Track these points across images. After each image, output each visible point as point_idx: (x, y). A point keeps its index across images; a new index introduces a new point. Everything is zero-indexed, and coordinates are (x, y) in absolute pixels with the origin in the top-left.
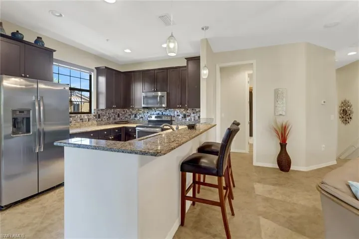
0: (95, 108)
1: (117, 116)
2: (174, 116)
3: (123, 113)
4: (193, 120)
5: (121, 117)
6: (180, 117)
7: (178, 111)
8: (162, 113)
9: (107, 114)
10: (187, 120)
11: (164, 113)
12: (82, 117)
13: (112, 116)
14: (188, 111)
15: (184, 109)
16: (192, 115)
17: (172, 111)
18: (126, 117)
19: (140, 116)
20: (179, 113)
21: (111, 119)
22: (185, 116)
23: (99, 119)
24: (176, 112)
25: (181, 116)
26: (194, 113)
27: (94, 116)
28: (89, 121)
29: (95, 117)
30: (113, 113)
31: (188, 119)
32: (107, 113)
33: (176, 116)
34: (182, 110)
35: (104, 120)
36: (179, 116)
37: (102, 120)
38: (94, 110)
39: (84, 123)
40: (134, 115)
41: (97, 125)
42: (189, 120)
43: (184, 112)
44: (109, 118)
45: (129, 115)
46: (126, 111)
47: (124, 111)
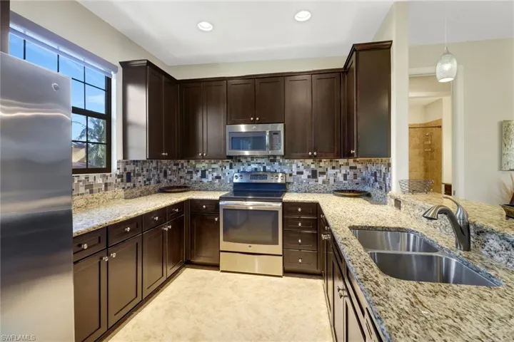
0: (121, 158)
1: (162, 174)
2: (291, 175)
3: (175, 168)
4: (332, 182)
5: (170, 177)
6: (304, 177)
7: (300, 164)
8: (264, 168)
9: (145, 173)
10: (320, 182)
11: (268, 168)
12: (91, 180)
13: (154, 175)
14: (322, 164)
15: (311, 161)
16: (331, 171)
17: (284, 164)
18: (181, 177)
19: (215, 174)
20: (302, 169)
21: (152, 182)
22: (314, 175)
23: (128, 184)
24: (294, 167)
25: (307, 173)
26: (334, 168)
27: (119, 176)
28: (106, 189)
29: (119, 180)
30: (155, 168)
31: (321, 179)
32: (145, 169)
33: (294, 174)
34: (309, 161)
35: (138, 184)
36: (302, 173)
37: (134, 186)
38: (118, 162)
39: (96, 195)
40: (199, 174)
41: (125, 198)
42: (324, 182)
43: (313, 166)
44: (149, 180)
45: (189, 172)
46: (182, 164)
47: (178, 165)
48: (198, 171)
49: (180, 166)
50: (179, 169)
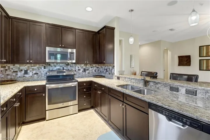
2: (75, 71)
4: (91, 73)
6: (81, 71)
7: (79, 66)
8: (63, 68)
10: (87, 73)
11: (65, 68)
14: (87, 66)
15: (84, 65)
16: (90, 69)
17: (73, 66)
18: (8, 75)
19: (34, 72)
20: (80, 68)
22: (85, 70)
24: (77, 67)
25: (82, 70)
26: (91, 68)
31: (87, 72)
33: (77, 70)
34: (83, 65)
36: (80, 70)
40: (23, 72)
42: (88, 73)
43: (84, 67)
45: (14, 72)
46: (9, 67)
47: (5, 67)
48: (22, 70)
49: (7, 68)
50: (6, 70)
